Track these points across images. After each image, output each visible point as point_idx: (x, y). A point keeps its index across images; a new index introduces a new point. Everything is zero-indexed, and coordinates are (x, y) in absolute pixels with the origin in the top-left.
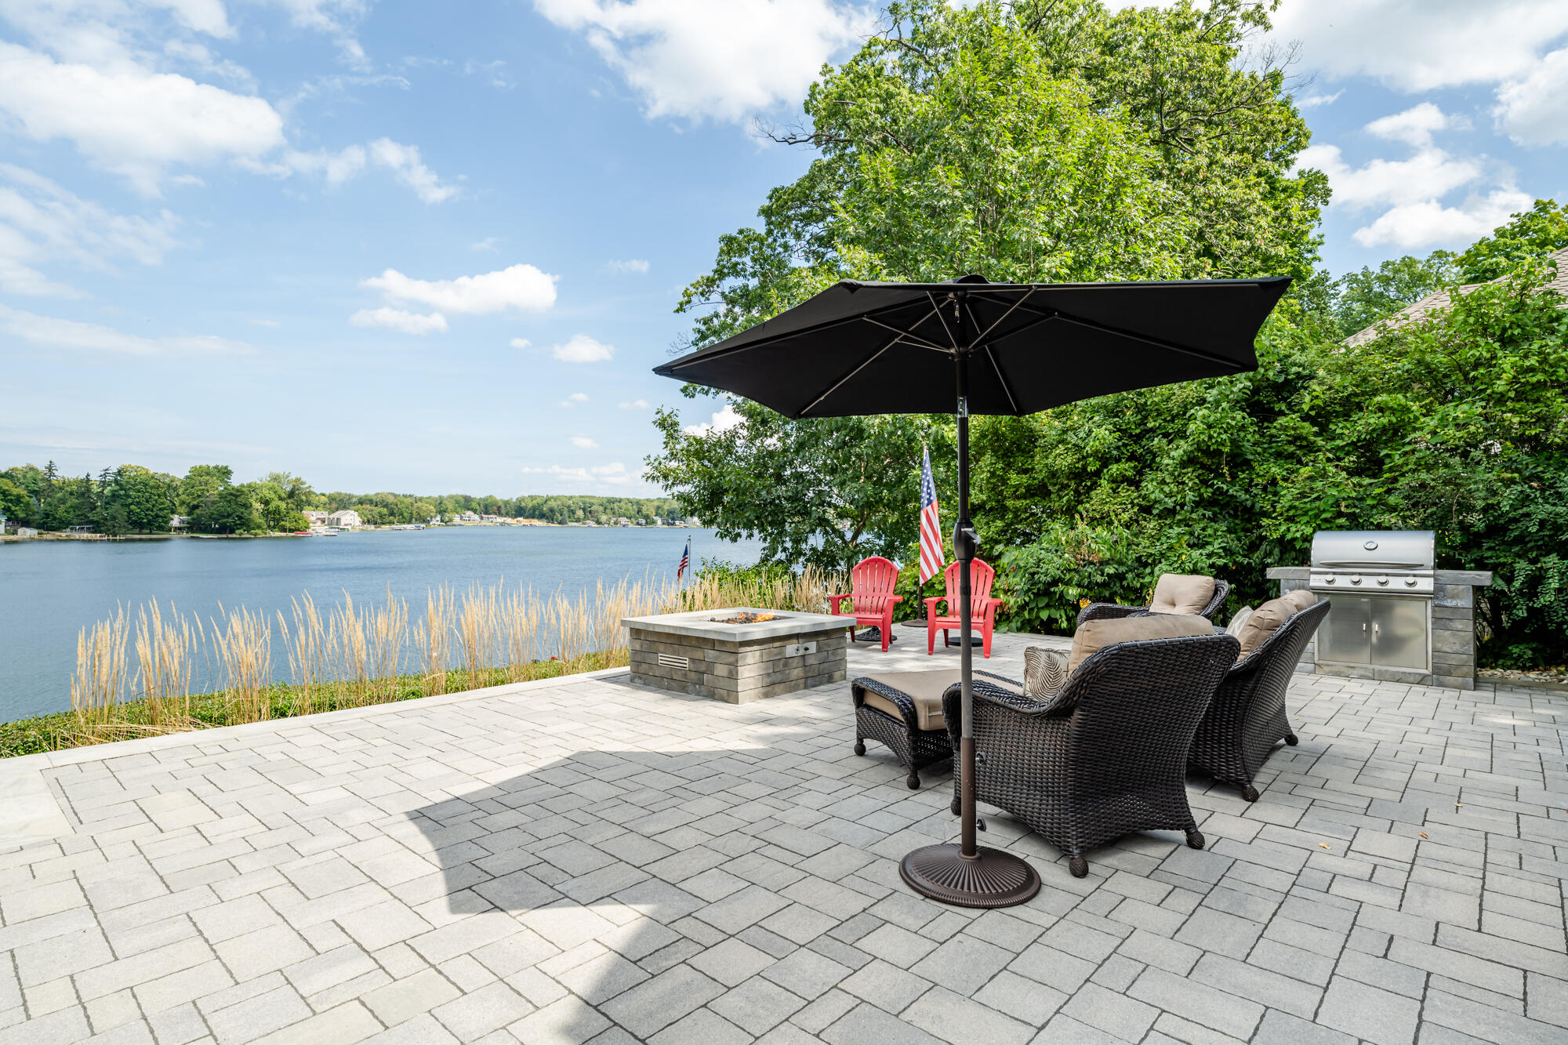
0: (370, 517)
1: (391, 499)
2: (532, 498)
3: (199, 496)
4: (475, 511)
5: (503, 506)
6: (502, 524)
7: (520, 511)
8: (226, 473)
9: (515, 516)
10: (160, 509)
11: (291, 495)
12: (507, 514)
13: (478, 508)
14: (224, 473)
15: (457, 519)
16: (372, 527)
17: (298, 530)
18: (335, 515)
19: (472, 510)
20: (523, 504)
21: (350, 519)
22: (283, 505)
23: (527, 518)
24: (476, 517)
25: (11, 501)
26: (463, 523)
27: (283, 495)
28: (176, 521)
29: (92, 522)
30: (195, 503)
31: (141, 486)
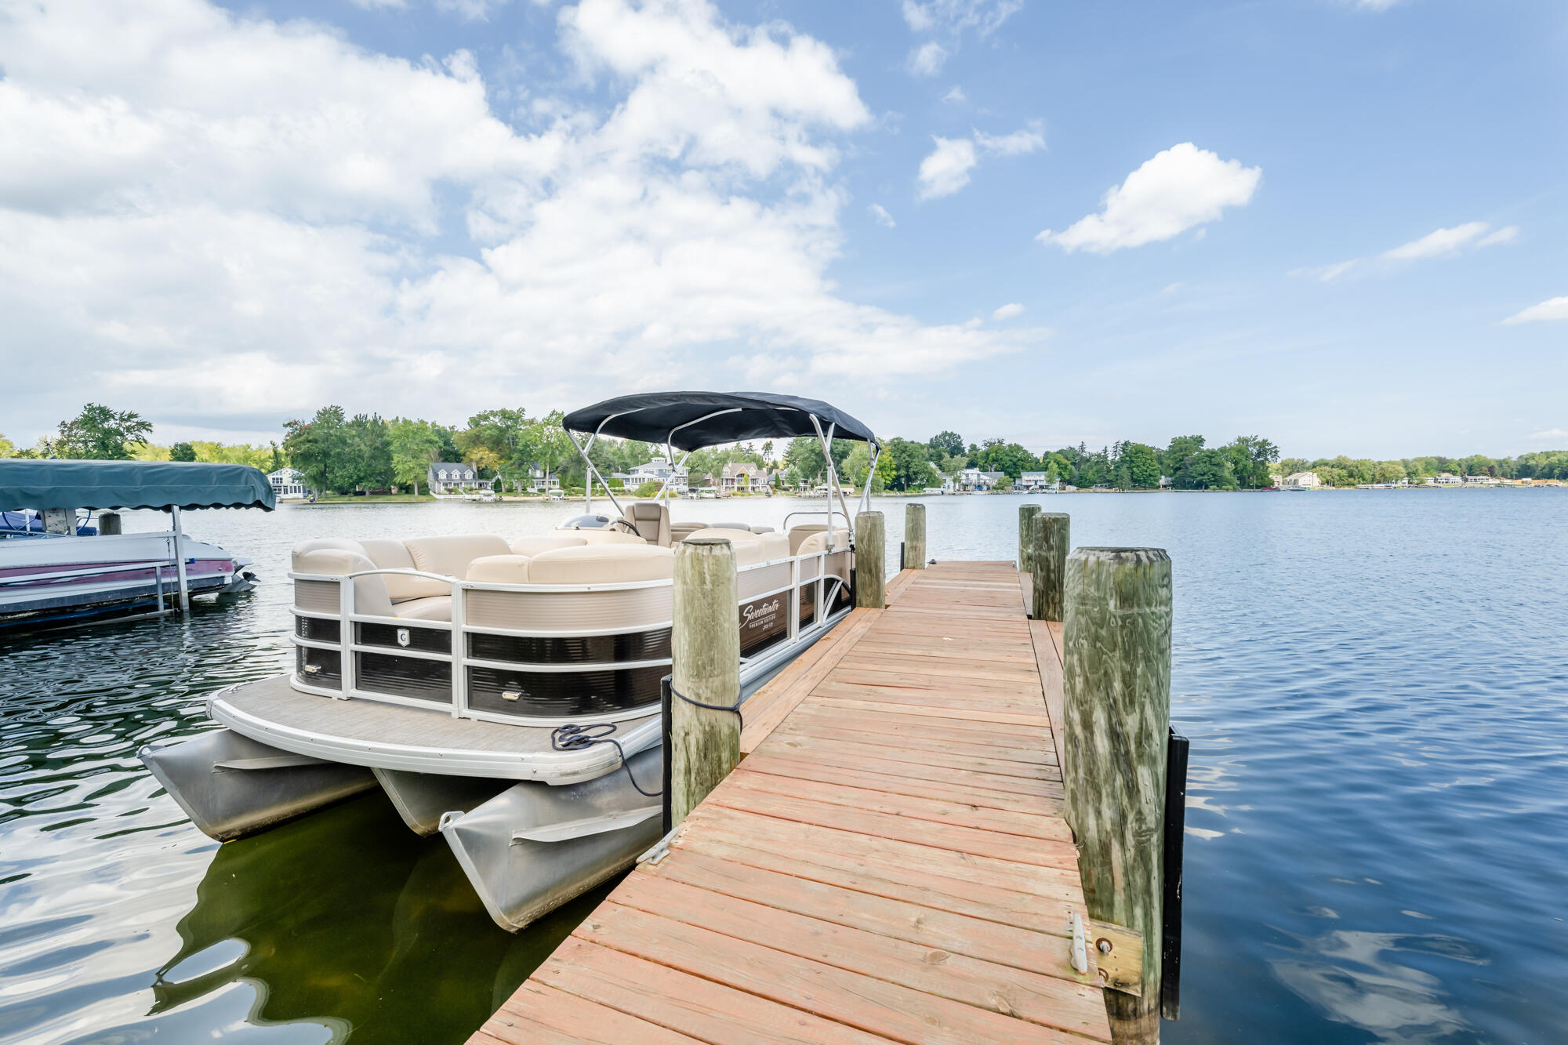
0: (1328, 478)
1: (1350, 463)
2: (1548, 455)
3: (1181, 460)
4: (1454, 473)
5: (1496, 466)
6: (1498, 486)
7: (1525, 470)
8: (1200, 441)
9: (1518, 477)
10: (1153, 470)
12: (1504, 475)
13: (1458, 469)
14: (1198, 441)
15: (1430, 482)
16: (1333, 488)
17: (1265, 486)
19: (1449, 471)
20: (1532, 462)
21: (1309, 480)
22: (1250, 465)
23: (1538, 478)
24: (1458, 479)
25: (1062, 468)
26: (1437, 484)
27: (1251, 456)
28: (1163, 481)
29: (1109, 481)
30: (1177, 465)
31: (1140, 454)
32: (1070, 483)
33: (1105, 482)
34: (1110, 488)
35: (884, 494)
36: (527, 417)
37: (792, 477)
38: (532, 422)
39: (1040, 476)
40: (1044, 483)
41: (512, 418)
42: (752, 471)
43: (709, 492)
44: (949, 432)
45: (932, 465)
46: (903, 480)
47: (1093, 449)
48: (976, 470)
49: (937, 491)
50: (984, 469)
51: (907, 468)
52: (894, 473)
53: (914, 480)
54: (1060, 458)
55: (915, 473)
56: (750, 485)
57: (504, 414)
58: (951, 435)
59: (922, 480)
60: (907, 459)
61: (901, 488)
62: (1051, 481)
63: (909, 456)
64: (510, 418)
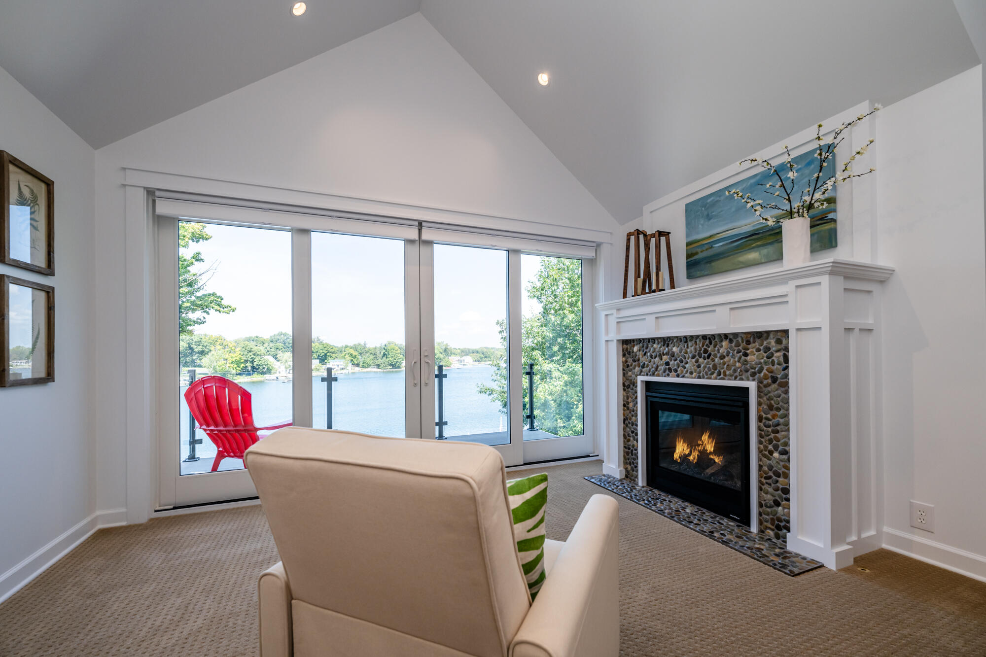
0: (477, 358)
1: (485, 350)
11: (445, 350)
16: (477, 363)
17: (447, 366)
18: (463, 358)
21: (469, 359)
22: (441, 356)
25: (353, 357)
27: (441, 351)
29: (377, 365)
31: (393, 350)
32: (358, 365)
39: (340, 362)
40: (343, 367)
45: (271, 359)
47: (370, 345)
49: (273, 377)
51: (252, 362)
52: (242, 365)
53: (257, 369)
54: (352, 351)
59: (264, 368)
60: (253, 356)
62: (347, 365)
63: (254, 354)
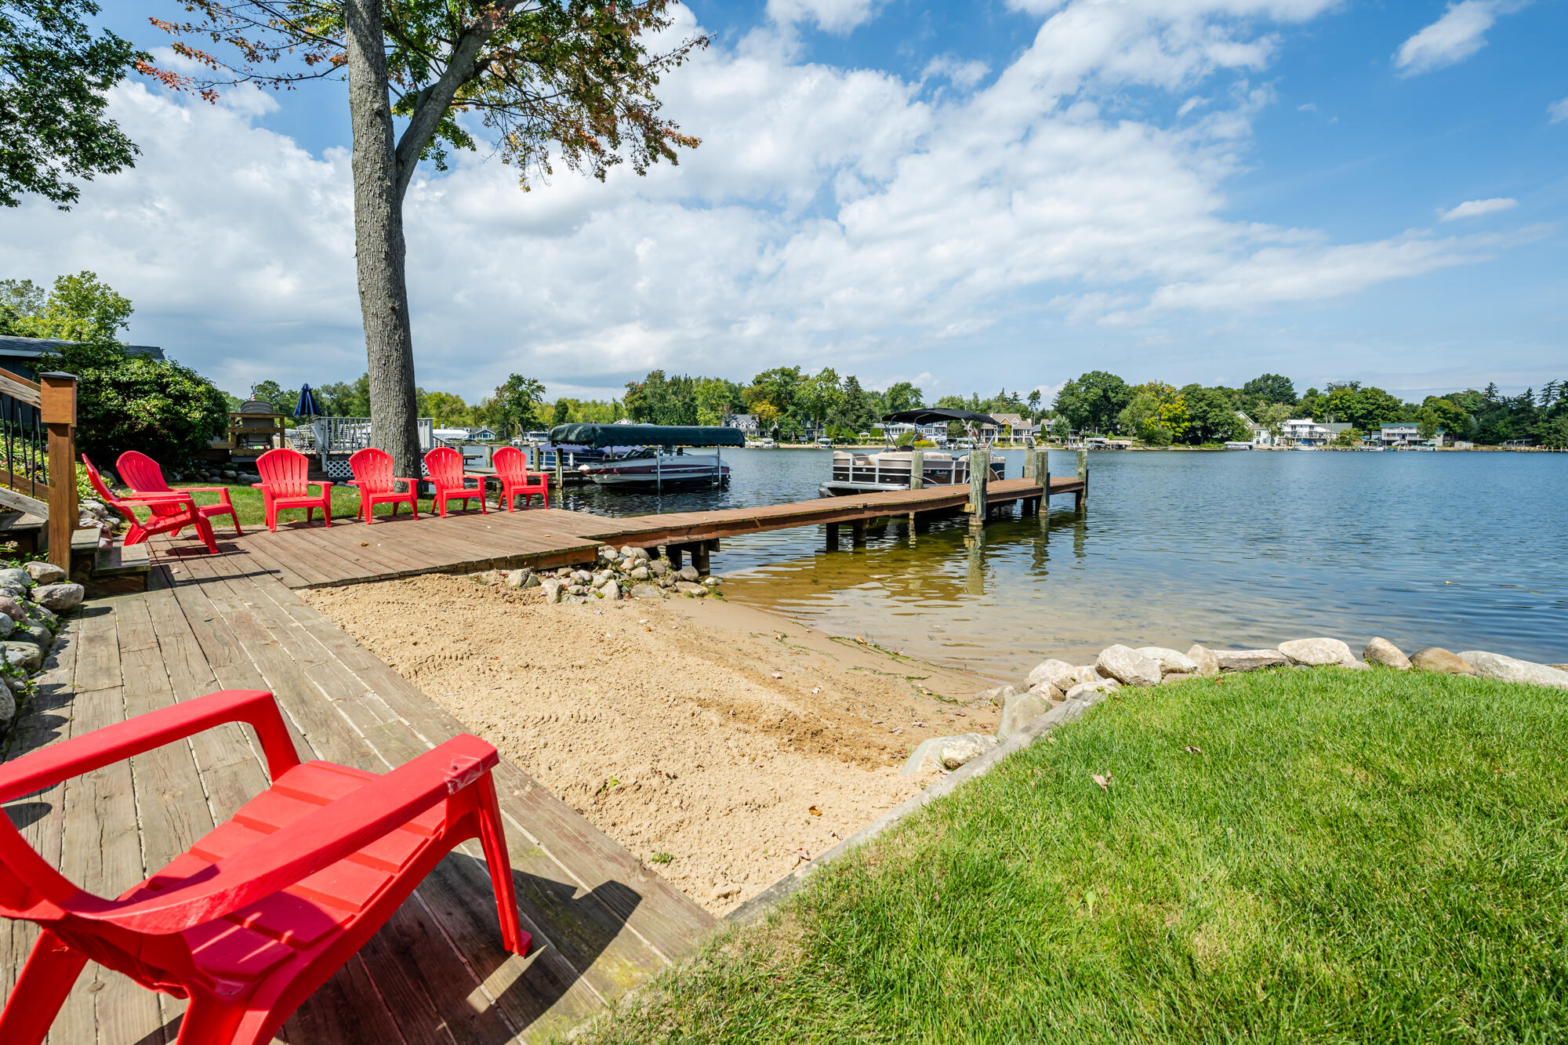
33: (1525, 437)
34: (1534, 445)
35: (1171, 448)
36: (802, 373)
37: (1058, 429)
38: (806, 378)
41: (789, 375)
42: (1015, 421)
43: (967, 443)
44: (1273, 374)
46: (1199, 433)
48: (1309, 421)
50: (1318, 419)
55: (1218, 424)
56: (1012, 436)
57: (783, 372)
58: (1276, 378)
61: (1196, 441)
64: (788, 375)
